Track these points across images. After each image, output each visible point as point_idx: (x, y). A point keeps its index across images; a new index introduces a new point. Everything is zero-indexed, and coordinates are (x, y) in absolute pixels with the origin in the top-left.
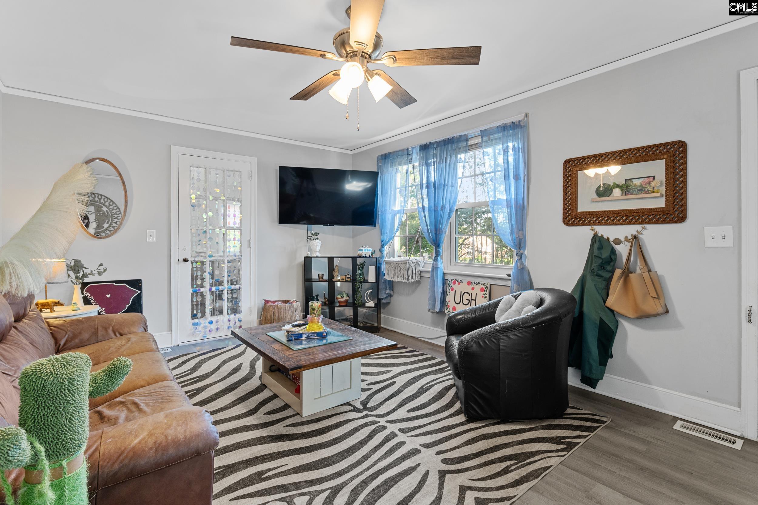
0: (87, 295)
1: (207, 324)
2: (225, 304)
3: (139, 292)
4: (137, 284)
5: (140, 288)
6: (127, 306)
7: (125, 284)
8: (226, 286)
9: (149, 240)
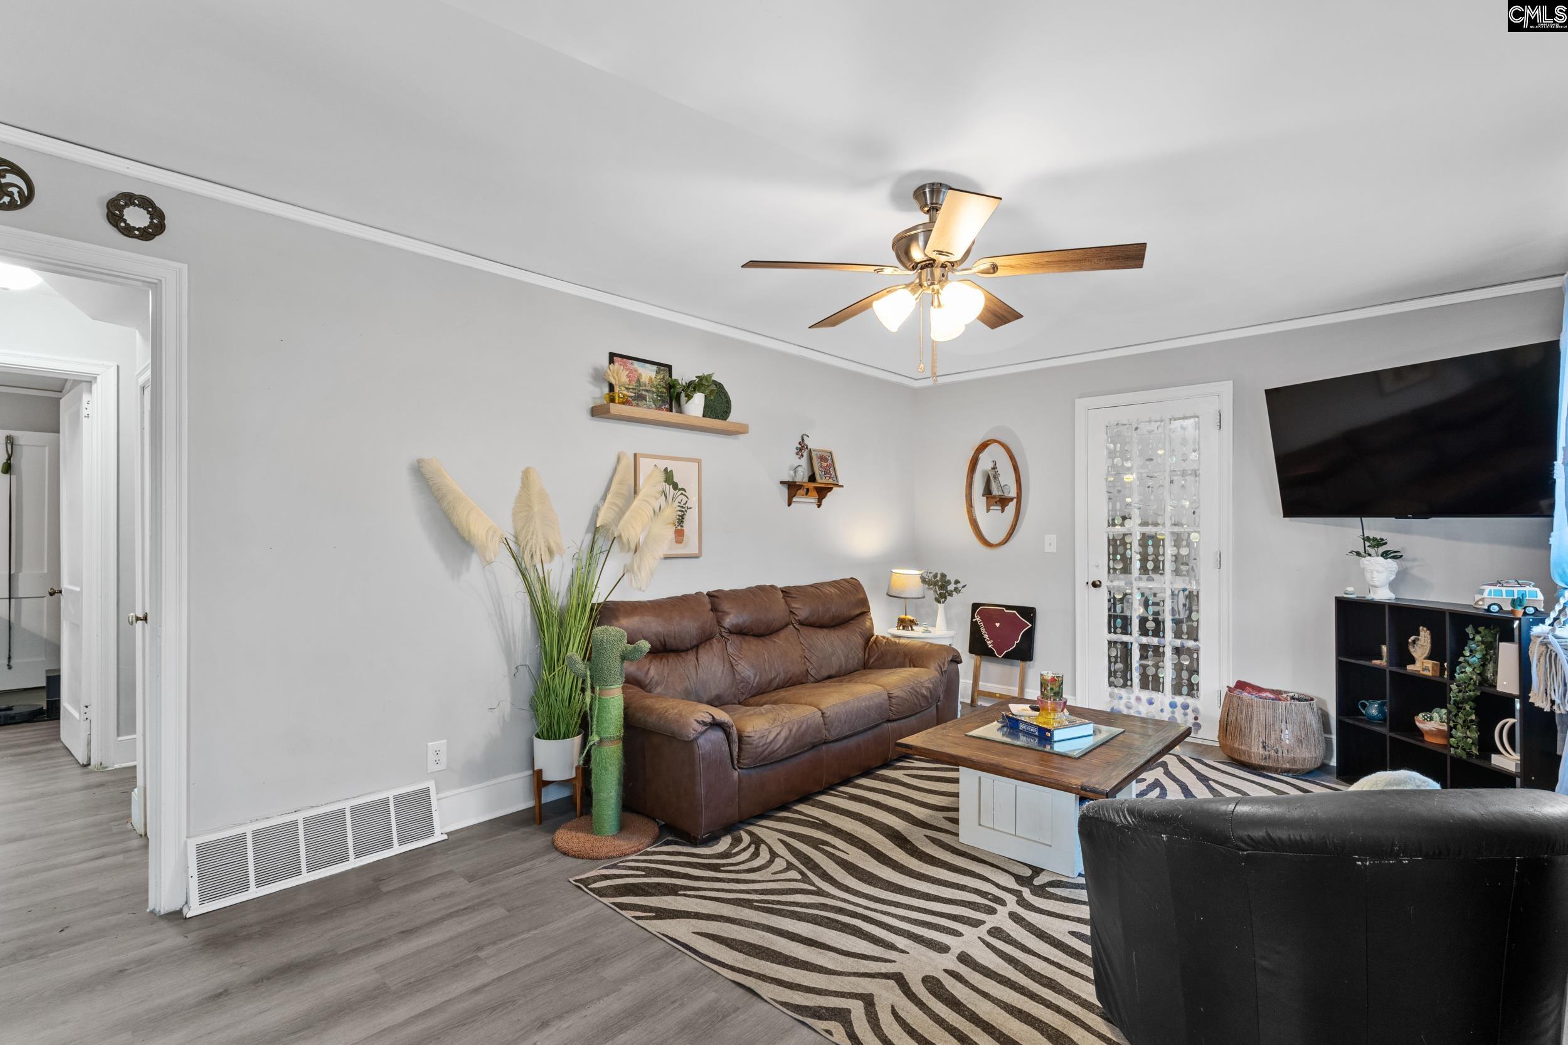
0: (978, 619)
1: (1133, 701)
2: (1168, 674)
3: (1030, 625)
4: (1029, 613)
5: (1032, 620)
6: (1016, 642)
7: (1015, 612)
8: (1169, 640)
9: (1048, 549)
